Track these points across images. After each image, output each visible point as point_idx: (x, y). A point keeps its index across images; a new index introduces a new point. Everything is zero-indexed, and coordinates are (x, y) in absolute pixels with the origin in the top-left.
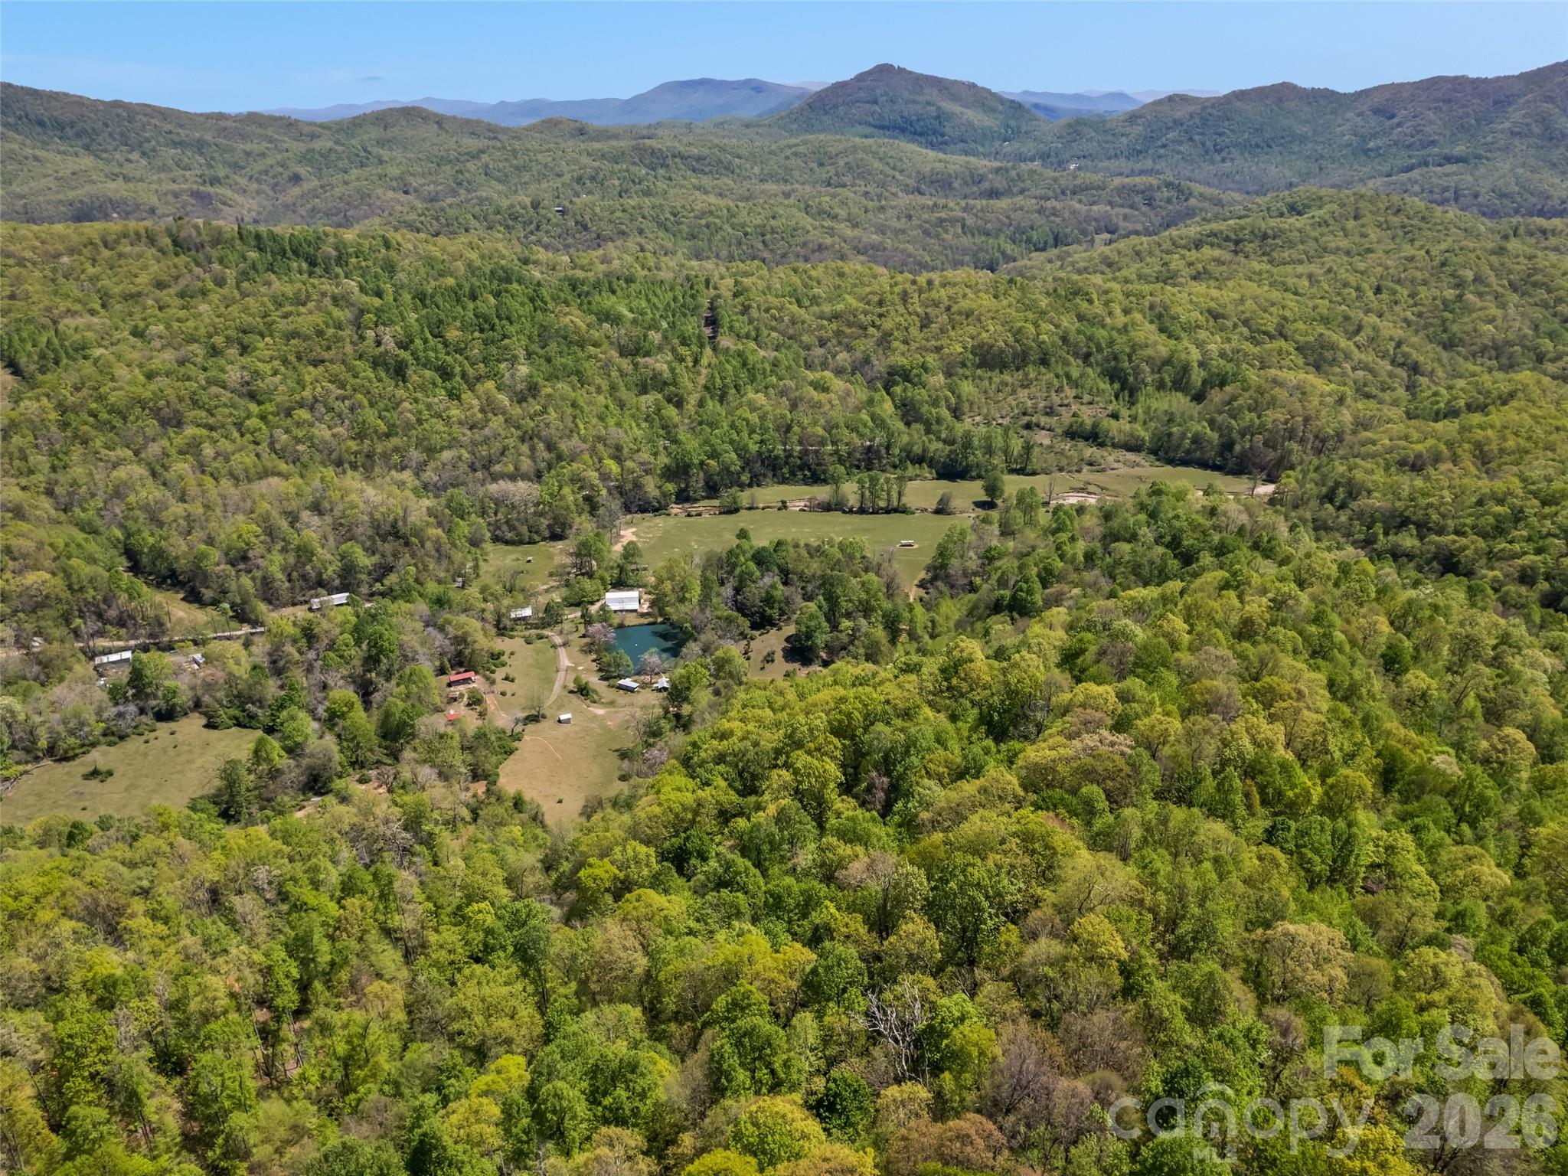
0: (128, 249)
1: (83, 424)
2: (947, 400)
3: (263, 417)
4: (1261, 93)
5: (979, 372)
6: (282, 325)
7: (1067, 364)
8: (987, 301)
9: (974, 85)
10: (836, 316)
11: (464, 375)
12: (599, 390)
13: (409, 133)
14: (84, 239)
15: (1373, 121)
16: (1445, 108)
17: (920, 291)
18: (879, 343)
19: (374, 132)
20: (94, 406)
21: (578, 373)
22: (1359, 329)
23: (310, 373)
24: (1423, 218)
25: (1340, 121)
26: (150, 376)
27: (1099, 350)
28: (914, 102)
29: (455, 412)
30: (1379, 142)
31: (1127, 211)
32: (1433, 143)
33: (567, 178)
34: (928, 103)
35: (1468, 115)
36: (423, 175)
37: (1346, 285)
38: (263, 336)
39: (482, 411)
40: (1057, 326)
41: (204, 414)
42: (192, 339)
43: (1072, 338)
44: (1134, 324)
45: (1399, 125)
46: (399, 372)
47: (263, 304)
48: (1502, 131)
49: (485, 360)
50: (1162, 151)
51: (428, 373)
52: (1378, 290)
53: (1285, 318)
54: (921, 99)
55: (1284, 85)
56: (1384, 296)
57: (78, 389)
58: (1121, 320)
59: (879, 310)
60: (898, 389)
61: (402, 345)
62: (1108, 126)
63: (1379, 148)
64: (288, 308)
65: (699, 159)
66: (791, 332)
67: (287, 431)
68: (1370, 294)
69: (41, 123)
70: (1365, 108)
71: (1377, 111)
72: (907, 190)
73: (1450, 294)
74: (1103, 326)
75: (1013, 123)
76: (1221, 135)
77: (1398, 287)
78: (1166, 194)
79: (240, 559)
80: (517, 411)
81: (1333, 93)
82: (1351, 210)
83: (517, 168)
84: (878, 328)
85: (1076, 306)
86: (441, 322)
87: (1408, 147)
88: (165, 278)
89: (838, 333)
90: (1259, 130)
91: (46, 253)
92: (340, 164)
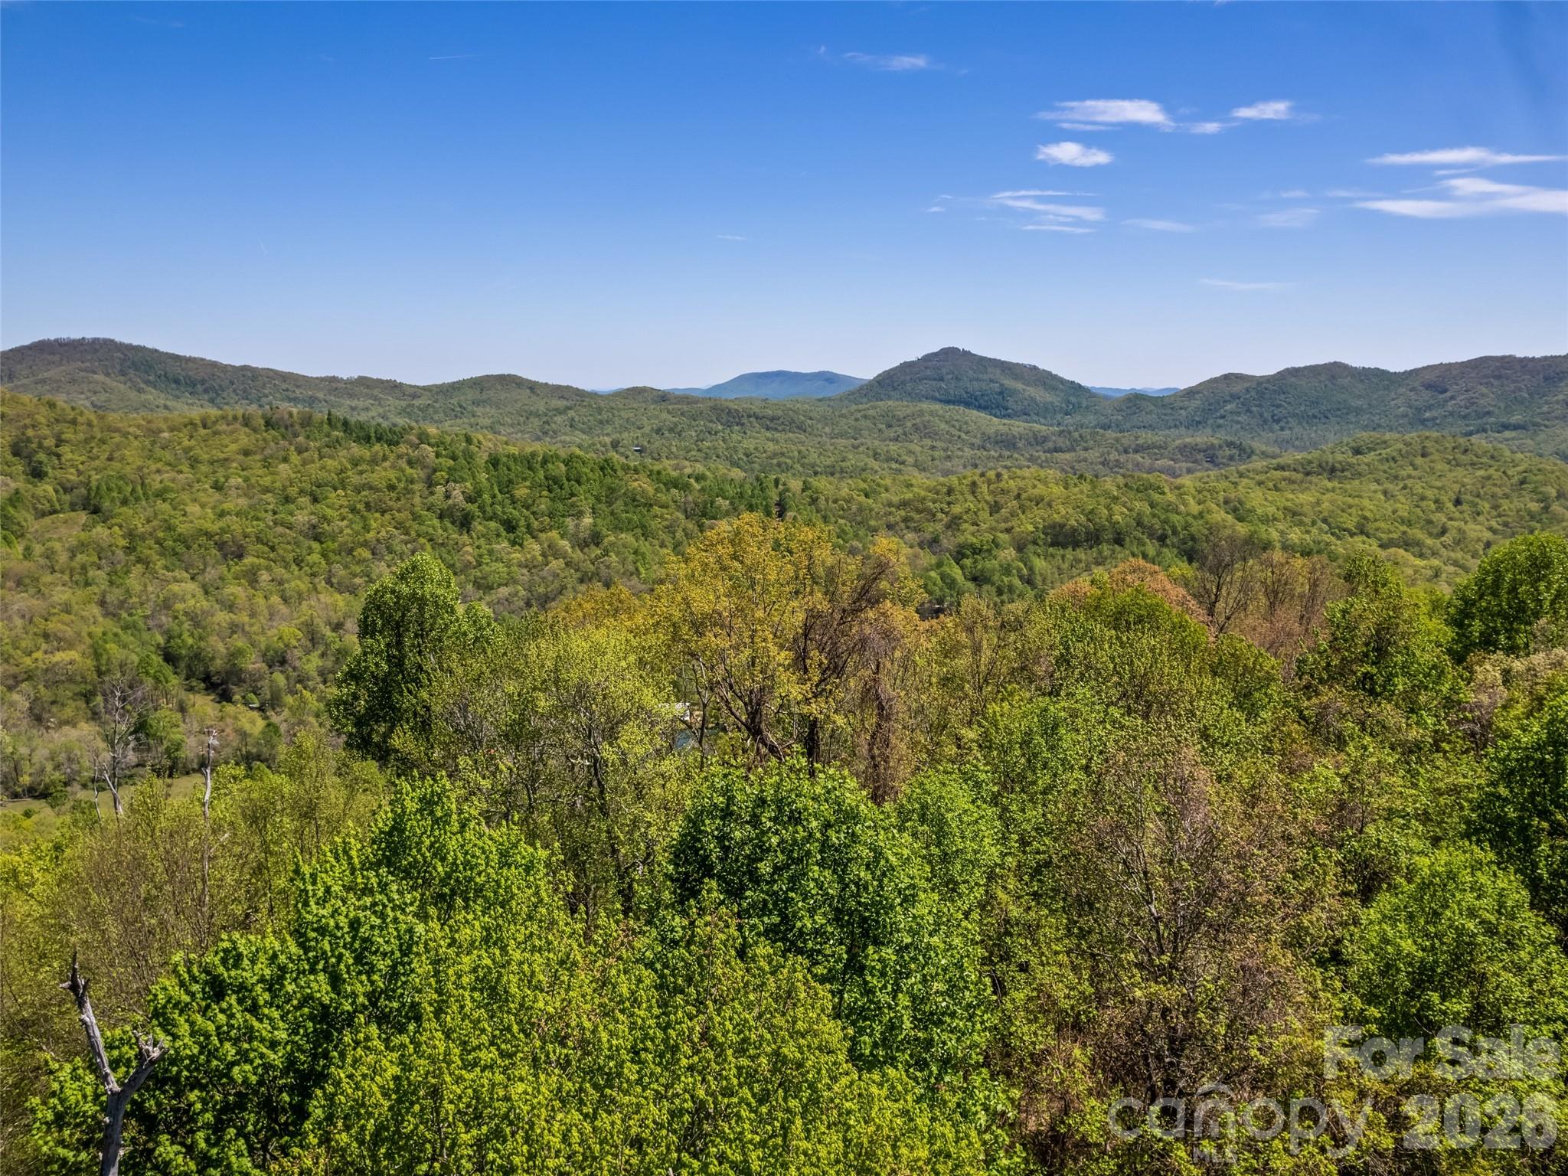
0: (224, 427)
1: (149, 550)
2: (1019, 570)
3: (324, 555)
4: (1314, 371)
5: (1051, 549)
6: (355, 479)
7: (1140, 543)
8: (1057, 490)
9: (1035, 368)
10: (904, 504)
11: (528, 526)
12: (662, 545)
13: (503, 396)
14: (186, 420)
15: (1427, 395)
16: (1496, 383)
17: (989, 482)
18: (948, 527)
19: (471, 394)
20: (161, 534)
21: (643, 527)
22: (1444, 531)
23: (375, 520)
24: (1492, 457)
25: (1393, 395)
26: (222, 515)
27: (1175, 532)
28: (978, 380)
29: (517, 556)
30: (1434, 413)
31: (1190, 465)
32: (1488, 413)
33: (647, 430)
34: (991, 381)
35: (1520, 389)
36: (512, 426)
37: (1423, 498)
38: (336, 490)
39: (544, 555)
40: (1130, 510)
41: (266, 549)
42: (266, 490)
43: (1146, 520)
44: (1209, 512)
45: (1452, 398)
46: (465, 523)
47: (341, 463)
48: (1557, 402)
49: (551, 515)
50: (1221, 421)
51: (493, 524)
52: (1458, 502)
53: (1365, 518)
54: (985, 377)
55: (1336, 365)
56: (1465, 507)
57: (149, 521)
58: (1195, 508)
59: (948, 499)
60: (968, 562)
61: (470, 499)
62: (1166, 401)
63: (1434, 419)
64: (364, 467)
65: (772, 419)
66: (859, 519)
67: (346, 567)
68: (1450, 505)
69: (177, 381)
70: (1417, 384)
71: (1428, 387)
72: (972, 446)
73: (1534, 506)
74: (1178, 514)
75: (1073, 399)
76: (1278, 406)
77: (1477, 500)
78: (1228, 453)
79: (278, 660)
80: (577, 555)
81: (1384, 372)
82: (1418, 448)
83: (601, 422)
84: (947, 513)
85: (1149, 496)
86: (510, 481)
87: (1465, 417)
88: (252, 448)
89: (906, 520)
90: (1315, 403)
91: (149, 430)
92: (436, 417)
